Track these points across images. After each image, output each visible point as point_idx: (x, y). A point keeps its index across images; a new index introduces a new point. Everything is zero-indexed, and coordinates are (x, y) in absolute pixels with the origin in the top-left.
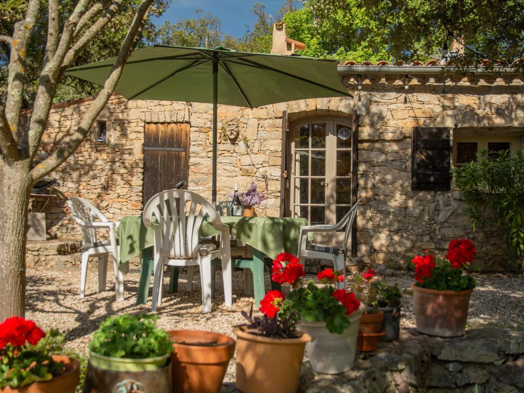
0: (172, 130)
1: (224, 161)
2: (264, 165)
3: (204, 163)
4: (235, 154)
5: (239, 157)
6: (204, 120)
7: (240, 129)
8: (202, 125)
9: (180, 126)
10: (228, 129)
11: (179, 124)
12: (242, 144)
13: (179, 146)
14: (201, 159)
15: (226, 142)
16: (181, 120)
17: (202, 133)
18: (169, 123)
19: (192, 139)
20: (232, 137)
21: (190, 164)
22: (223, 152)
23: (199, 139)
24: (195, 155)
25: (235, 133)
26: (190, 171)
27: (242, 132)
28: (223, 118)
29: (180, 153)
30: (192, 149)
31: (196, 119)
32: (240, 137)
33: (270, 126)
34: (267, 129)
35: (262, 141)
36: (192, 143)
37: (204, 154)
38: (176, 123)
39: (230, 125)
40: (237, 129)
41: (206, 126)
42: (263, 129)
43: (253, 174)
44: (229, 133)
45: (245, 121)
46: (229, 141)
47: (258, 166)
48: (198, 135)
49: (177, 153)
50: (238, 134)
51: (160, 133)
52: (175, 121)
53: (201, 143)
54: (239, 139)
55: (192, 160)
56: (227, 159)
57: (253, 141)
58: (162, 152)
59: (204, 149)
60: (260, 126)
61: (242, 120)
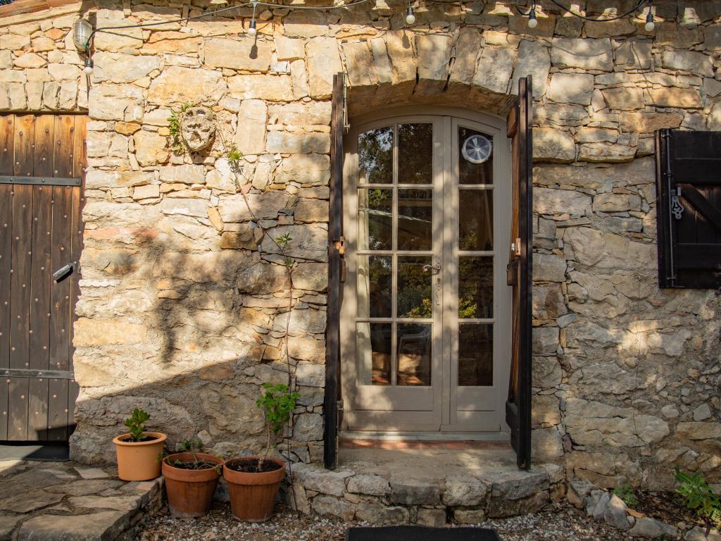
0: (47, 132)
1: (175, 210)
2: (283, 220)
3: (123, 216)
4: (205, 193)
5: (215, 201)
6: (125, 103)
7: (220, 124)
8: (119, 115)
9: (68, 120)
10: (185, 125)
11: (64, 117)
12: (223, 165)
13: (65, 173)
14: (114, 205)
15: (180, 160)
16: (69, 106)
17: (117, 137)
18: (38, 113)
19: (90, 152)
20: (196, 145)
21: (84, 218)
22: (175, 187)
23: (111, 152)
24: (100, 194)
25: (205, 136)
26: (85, 236)
27: (225, 134)
28: (175, 98)
29: (68, 191)
30: (92, 178)
31: (102, 99)
32: (218, 146)
33: (299, 120)
34: (290, 127)
35: (278, 157)
36: (92, 163)
37: (123, 192)
38: (57, 113)
39: (191, 113)
40: (208, 124)
41: (129, 118)
42: (280, 126)
43: (253, 246)
44: (188, 136)
45: (235, 107)
46: (188, 159)
47: (267, 224)
48: (107, 142)
49: (59, 190)
50: (213, 136)
51: (16, 140)
52: (53, 107)
53: (115, 162)
54: (215, 154)
55: (90, 208)
56: (185, 206)
57: (254, 158)
58: (21, 188)
59: (123, 178)
60: (272, 121)
61: (225, 103)
